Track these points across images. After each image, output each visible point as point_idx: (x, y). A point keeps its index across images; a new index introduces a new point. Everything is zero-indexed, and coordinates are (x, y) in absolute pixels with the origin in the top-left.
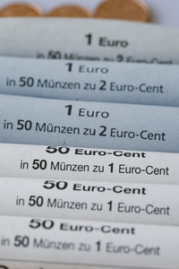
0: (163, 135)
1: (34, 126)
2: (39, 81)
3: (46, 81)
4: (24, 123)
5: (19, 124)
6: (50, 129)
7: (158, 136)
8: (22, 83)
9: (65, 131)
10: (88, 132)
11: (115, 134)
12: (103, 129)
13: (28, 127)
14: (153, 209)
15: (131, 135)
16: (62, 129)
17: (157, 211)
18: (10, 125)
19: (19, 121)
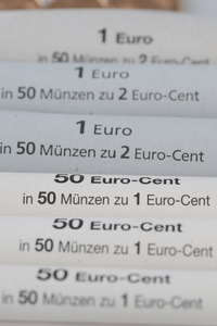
0: (201, 154)
1: (38, 148)
2: (42, 91)
3: (51, 91)
4: (25, 146)
5: (19, 146)
6: (58, 153)
7: (194, 157)
8: (21, 95)
9: (78, 153)
10: (106, 154)
11: (141, 156)
12: (125, 149)
13: (31, 151)
14: (192, 250)
15: (161, 156)
16: (73, 152)
17: (197, 252)
18: (7, 149)
19: (19, 143)
